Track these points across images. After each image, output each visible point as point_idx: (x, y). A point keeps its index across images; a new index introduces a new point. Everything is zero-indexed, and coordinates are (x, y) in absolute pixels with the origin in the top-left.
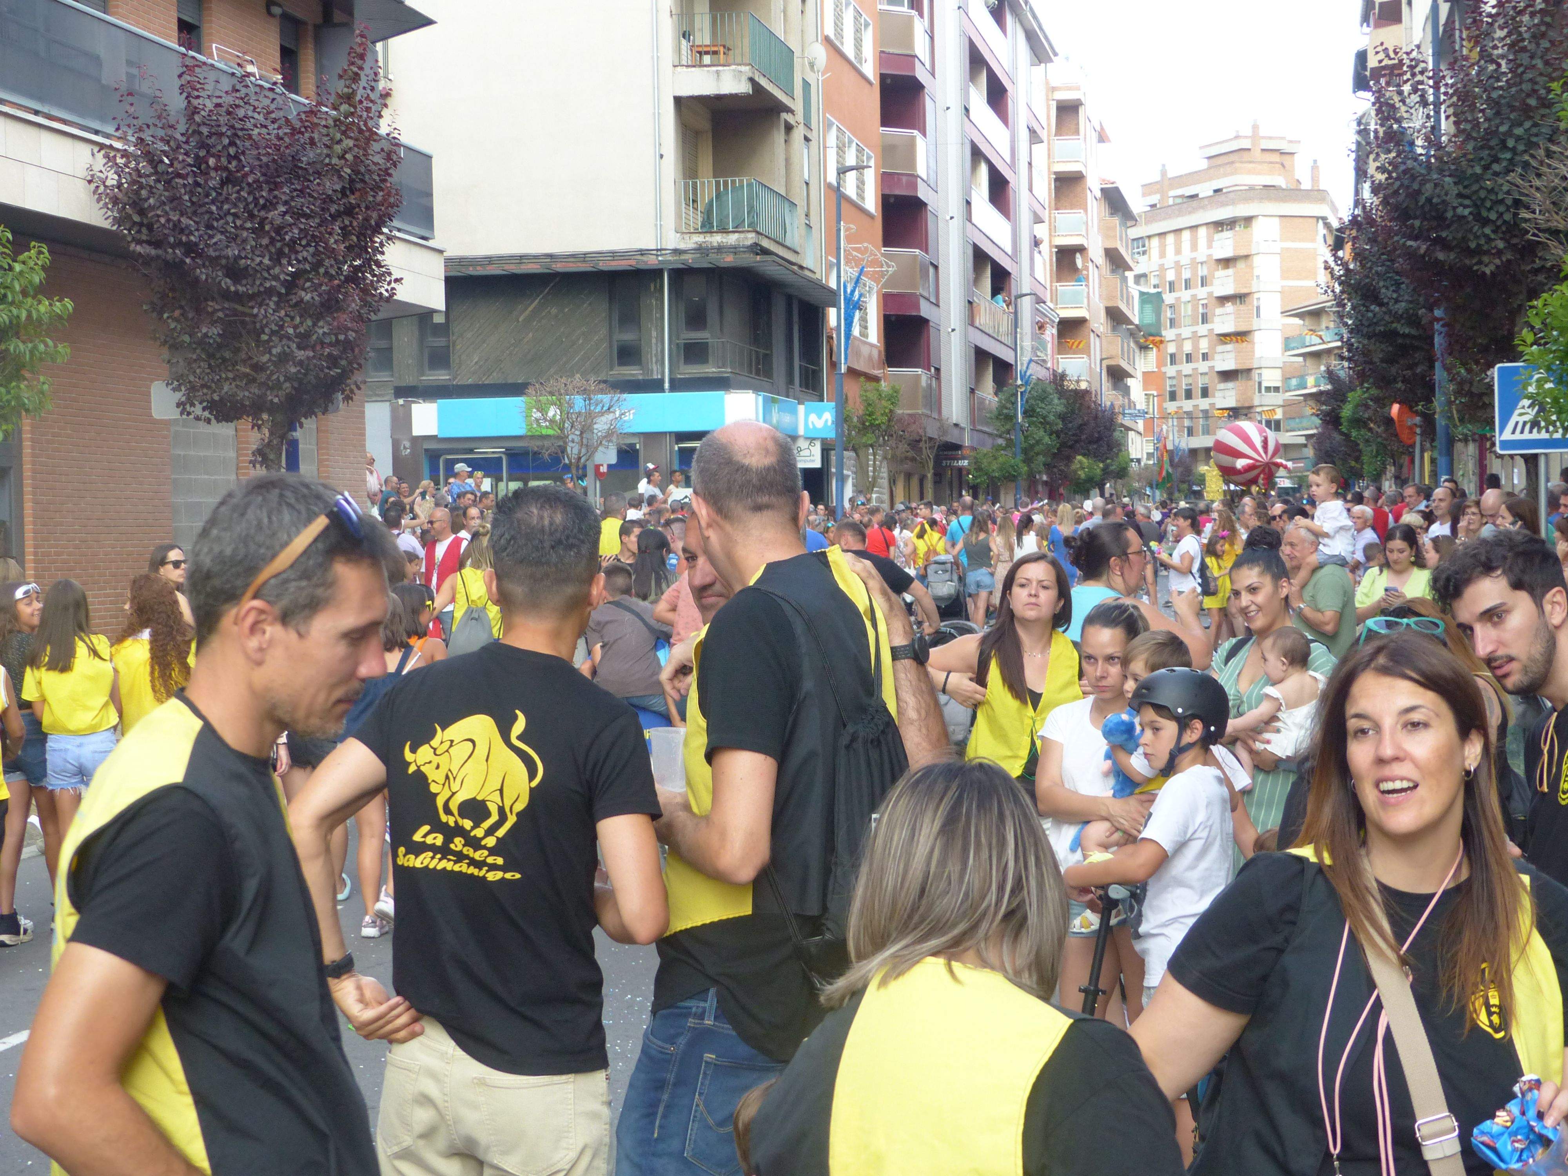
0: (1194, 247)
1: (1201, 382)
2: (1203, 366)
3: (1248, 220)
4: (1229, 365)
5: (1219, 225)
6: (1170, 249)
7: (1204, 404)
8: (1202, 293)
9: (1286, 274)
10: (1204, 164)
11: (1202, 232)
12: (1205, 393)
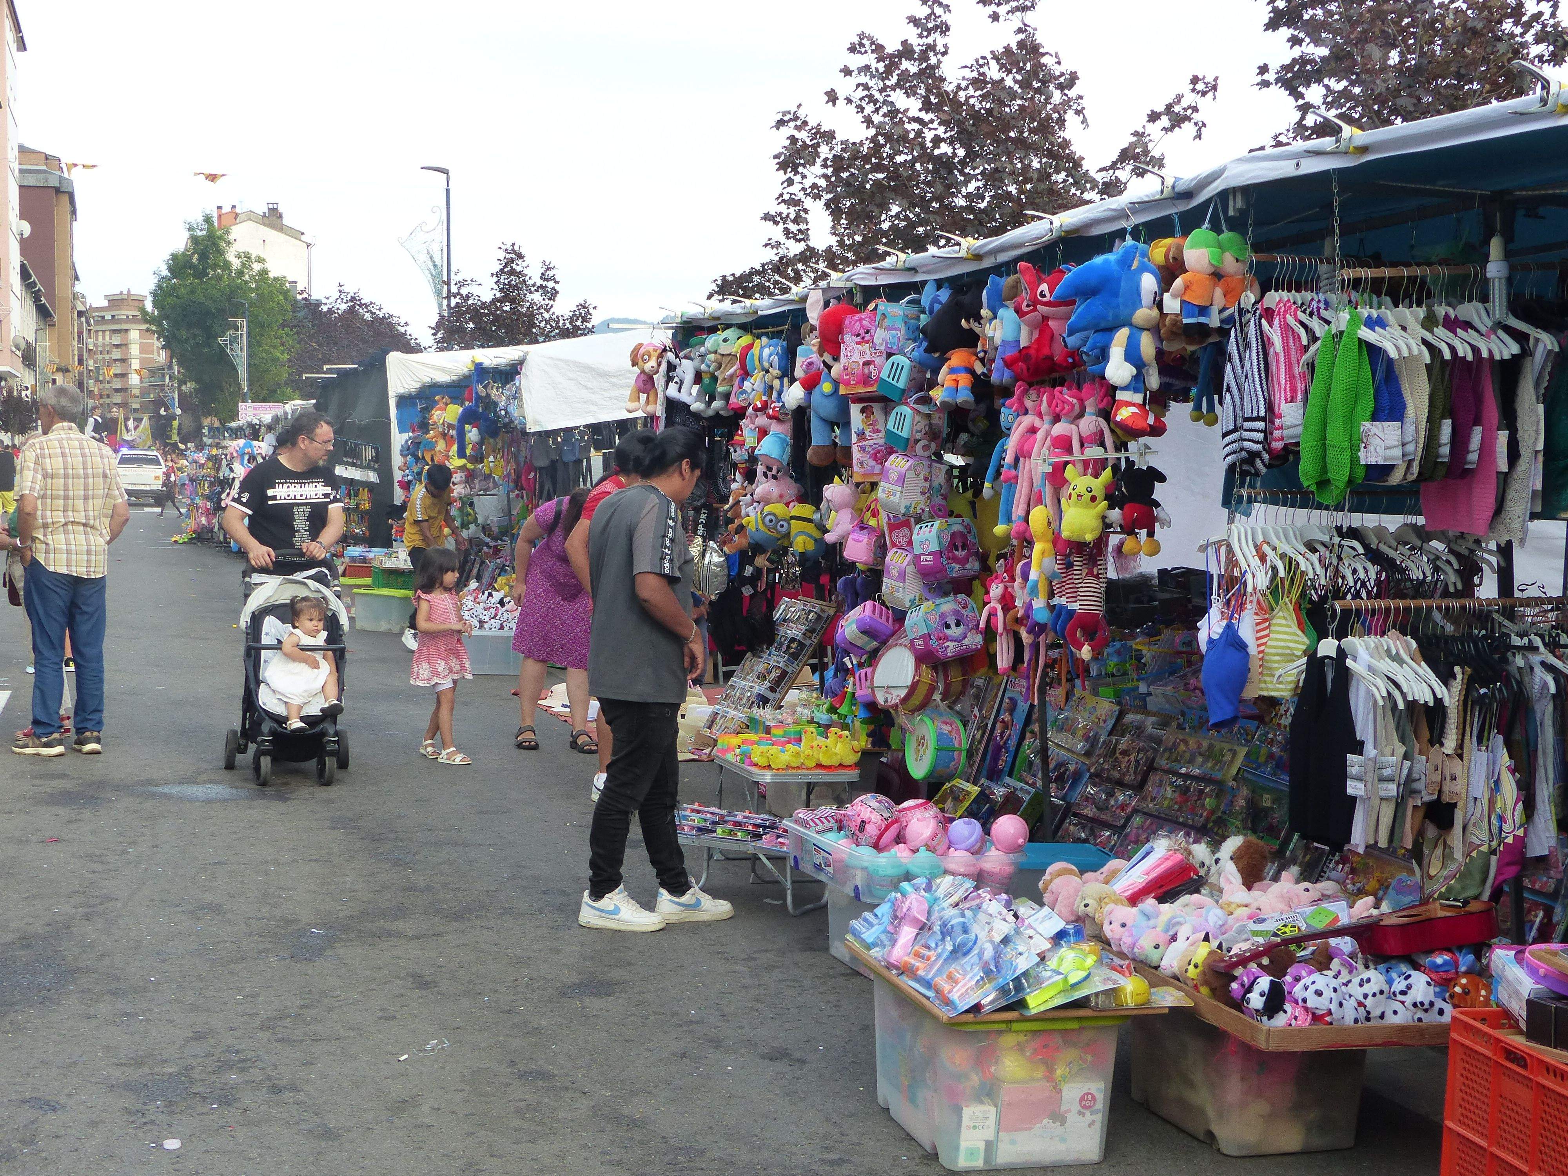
0: (104, 338)
1: (107, 392)
2: (107, 386)
3: (127, 330)
4: (119, 386)
5: (114, 331)
6: (100, 338)
7: (108, 401)
8: (107, 357)
9: (141, 352)
10: (105, 304)
11: (107, 333)
12: (108, 396)
